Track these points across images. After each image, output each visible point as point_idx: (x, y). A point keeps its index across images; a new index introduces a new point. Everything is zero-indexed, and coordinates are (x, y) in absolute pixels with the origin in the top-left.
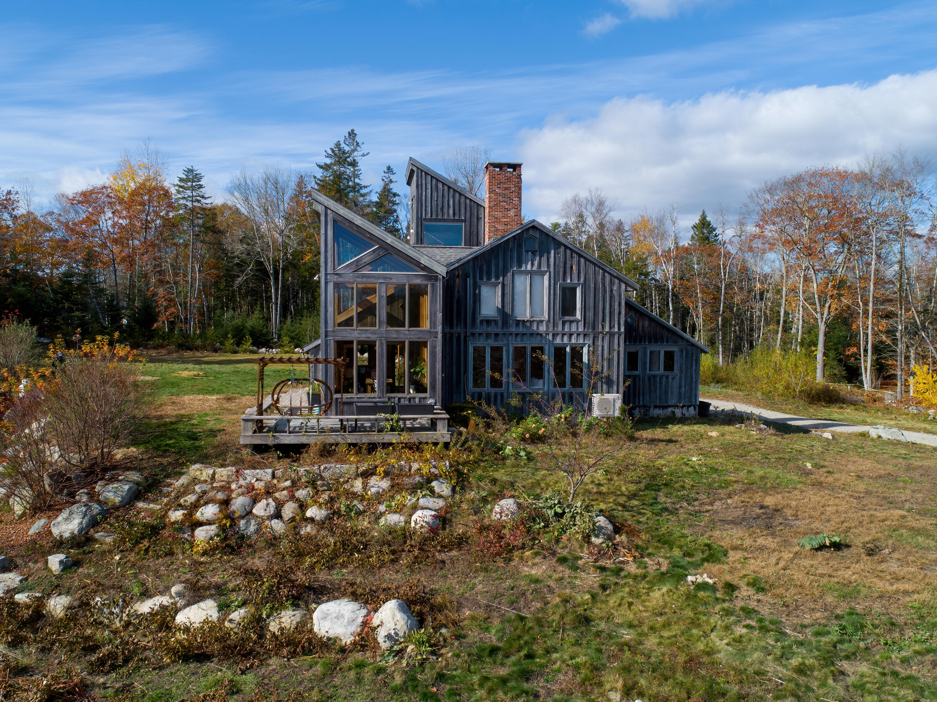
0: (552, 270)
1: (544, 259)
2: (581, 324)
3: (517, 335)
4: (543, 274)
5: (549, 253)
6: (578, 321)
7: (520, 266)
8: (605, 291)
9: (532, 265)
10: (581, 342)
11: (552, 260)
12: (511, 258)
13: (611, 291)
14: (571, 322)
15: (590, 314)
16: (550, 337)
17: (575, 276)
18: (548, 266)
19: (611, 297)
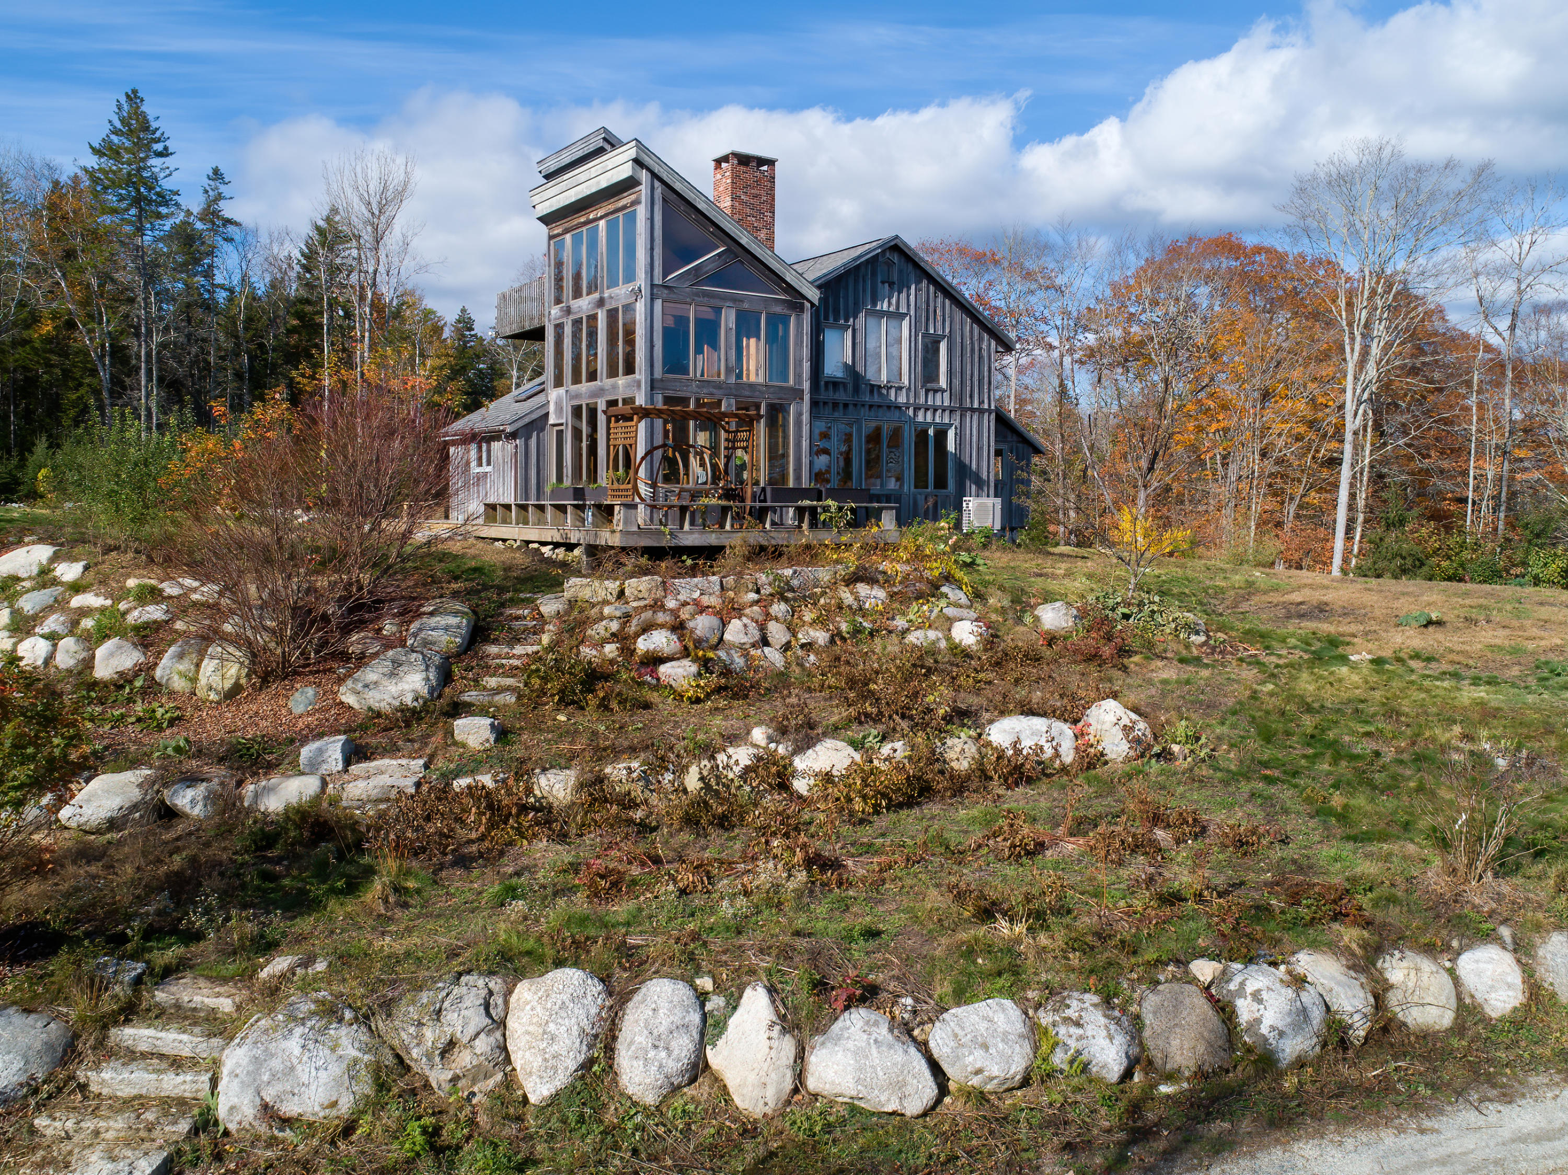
0: (912, 313)
1: (903, 296)
2: (947, 395)
3: (871, 406)
4: (902, 316)
5: (909, 288)
6: (943, 391)
7: (874, 304)
8: (972, 350)
9: (890, 304)
10: (946, 421)
11: (912, 298)
12: (864, 291)
13: (980, 349)
14: (936, 391)
15: (957, 382)
16: (911, 412)
17: (939, 324)
18: (908, 305)
19: (981, 357)
